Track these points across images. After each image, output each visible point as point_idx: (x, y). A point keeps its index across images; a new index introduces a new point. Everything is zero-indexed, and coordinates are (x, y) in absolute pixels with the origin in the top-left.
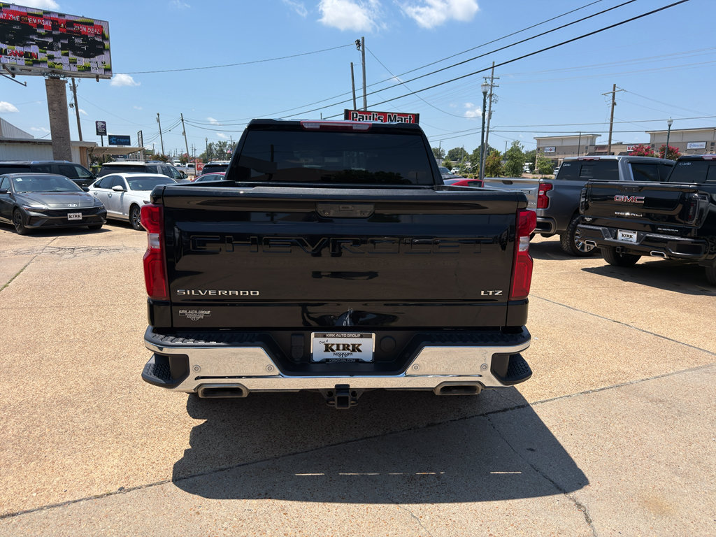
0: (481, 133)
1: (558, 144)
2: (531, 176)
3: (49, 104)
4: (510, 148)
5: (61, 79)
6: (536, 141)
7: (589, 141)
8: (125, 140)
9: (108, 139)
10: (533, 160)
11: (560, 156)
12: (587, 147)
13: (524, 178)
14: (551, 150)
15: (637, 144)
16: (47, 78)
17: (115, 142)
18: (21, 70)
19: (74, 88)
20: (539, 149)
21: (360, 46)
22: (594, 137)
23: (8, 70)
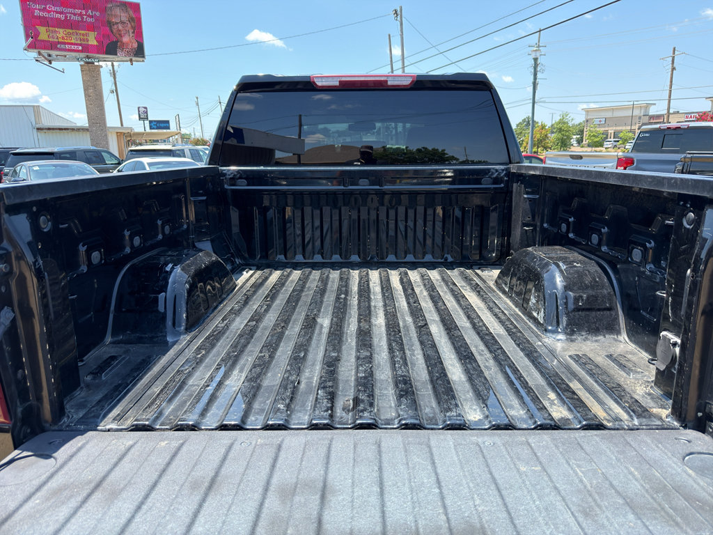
0: (531, 105)
1: (609, 115)
2: (579, 149)
3: (85, 90)
4: (557, 120)
5: (96, 64)
6: (584, 113)
7: (643, 111)
8: (165, 125)
9: (148, 124)
10: (581, 132)
11: (610, 128)
12: (640, 118)
13: (572, 152)
14: (600, 121)
15: (700, 112)
16: (82, 63)
17: (155, 127)
18: (57, 56)
19: (114, 74)
20: (587, 121)
21: (397, 15)
22: (648, 105)
23: (44, 56)
